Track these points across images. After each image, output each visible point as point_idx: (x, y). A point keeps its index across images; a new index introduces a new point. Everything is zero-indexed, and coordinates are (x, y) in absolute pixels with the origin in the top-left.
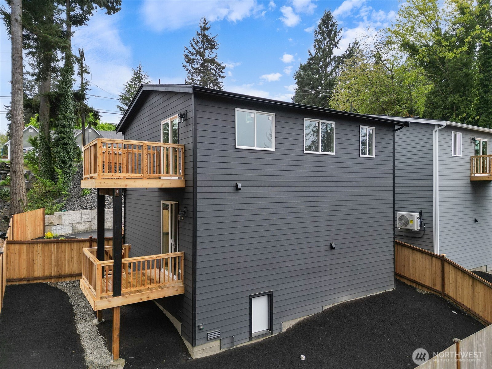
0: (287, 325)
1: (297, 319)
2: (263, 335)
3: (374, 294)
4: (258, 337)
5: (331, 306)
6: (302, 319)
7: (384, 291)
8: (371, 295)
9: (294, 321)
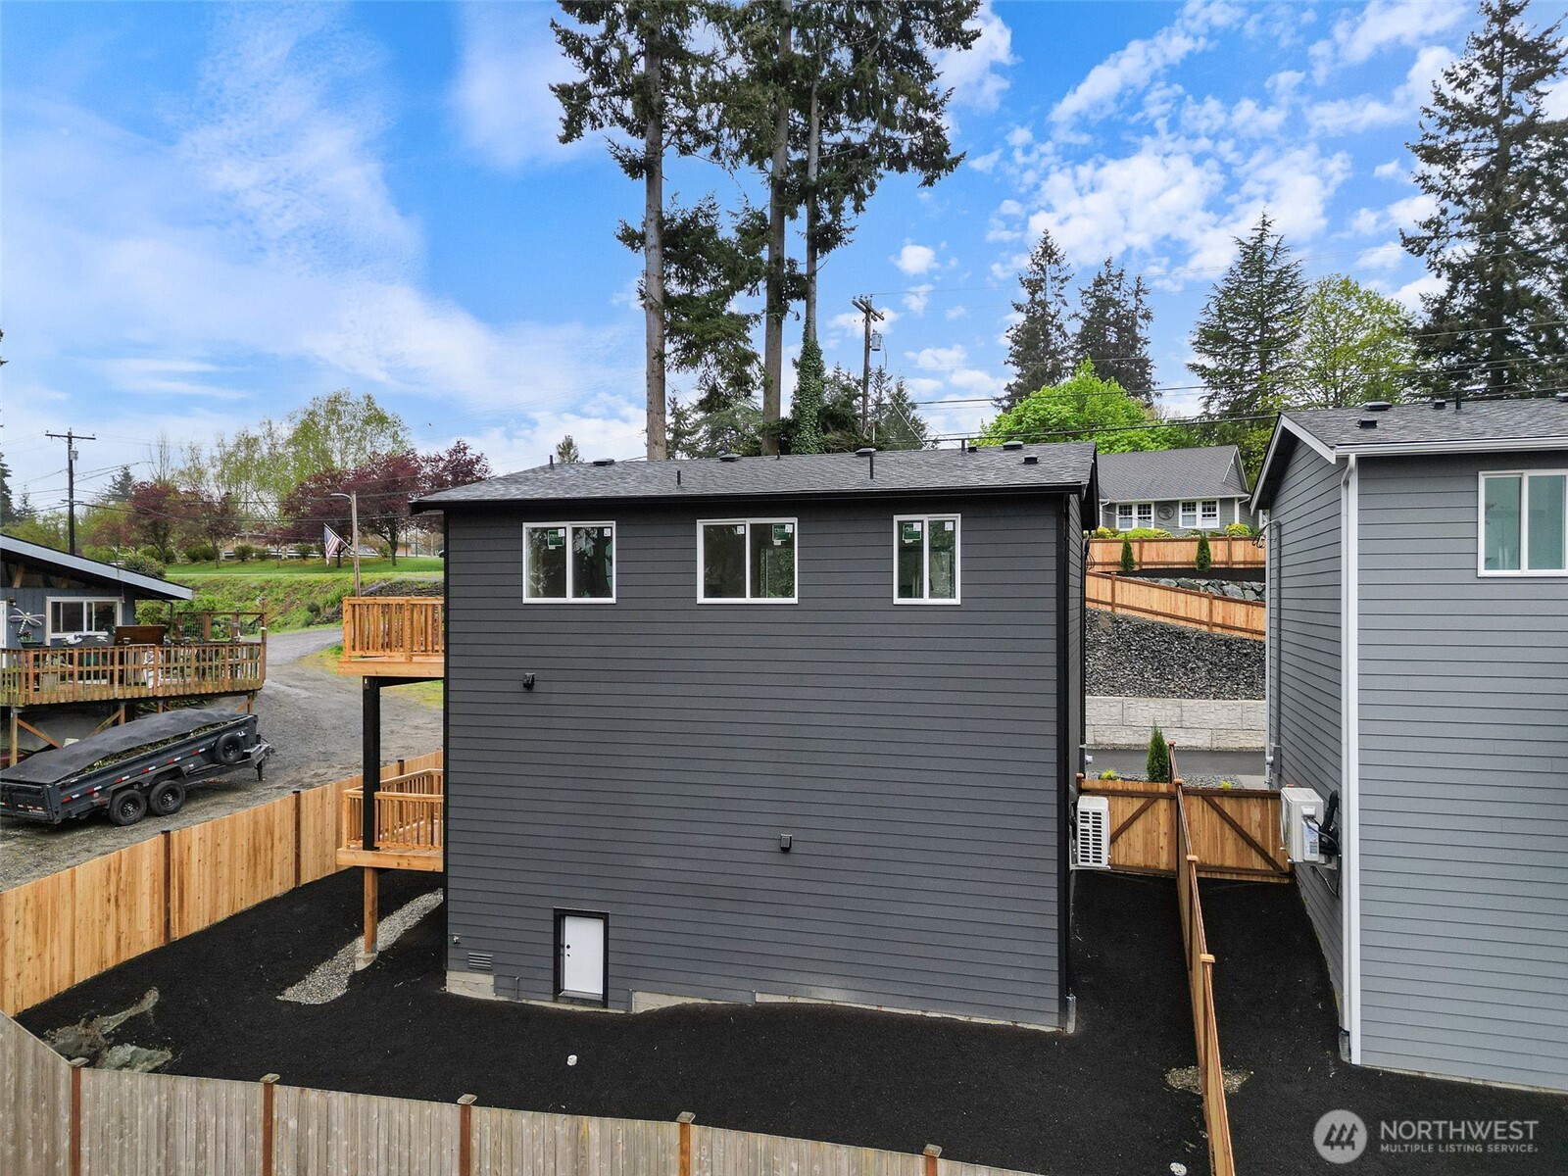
0: (645, 1002)
1: (674, 998)
2: (584, 1001)
3: (961, 1018)
4: (573, 1000)
5: (785, 999)
6: (689, 1001)
7: (1010, 1024)
8: (944, 1015)
9: (667, 997)
